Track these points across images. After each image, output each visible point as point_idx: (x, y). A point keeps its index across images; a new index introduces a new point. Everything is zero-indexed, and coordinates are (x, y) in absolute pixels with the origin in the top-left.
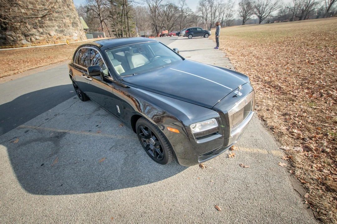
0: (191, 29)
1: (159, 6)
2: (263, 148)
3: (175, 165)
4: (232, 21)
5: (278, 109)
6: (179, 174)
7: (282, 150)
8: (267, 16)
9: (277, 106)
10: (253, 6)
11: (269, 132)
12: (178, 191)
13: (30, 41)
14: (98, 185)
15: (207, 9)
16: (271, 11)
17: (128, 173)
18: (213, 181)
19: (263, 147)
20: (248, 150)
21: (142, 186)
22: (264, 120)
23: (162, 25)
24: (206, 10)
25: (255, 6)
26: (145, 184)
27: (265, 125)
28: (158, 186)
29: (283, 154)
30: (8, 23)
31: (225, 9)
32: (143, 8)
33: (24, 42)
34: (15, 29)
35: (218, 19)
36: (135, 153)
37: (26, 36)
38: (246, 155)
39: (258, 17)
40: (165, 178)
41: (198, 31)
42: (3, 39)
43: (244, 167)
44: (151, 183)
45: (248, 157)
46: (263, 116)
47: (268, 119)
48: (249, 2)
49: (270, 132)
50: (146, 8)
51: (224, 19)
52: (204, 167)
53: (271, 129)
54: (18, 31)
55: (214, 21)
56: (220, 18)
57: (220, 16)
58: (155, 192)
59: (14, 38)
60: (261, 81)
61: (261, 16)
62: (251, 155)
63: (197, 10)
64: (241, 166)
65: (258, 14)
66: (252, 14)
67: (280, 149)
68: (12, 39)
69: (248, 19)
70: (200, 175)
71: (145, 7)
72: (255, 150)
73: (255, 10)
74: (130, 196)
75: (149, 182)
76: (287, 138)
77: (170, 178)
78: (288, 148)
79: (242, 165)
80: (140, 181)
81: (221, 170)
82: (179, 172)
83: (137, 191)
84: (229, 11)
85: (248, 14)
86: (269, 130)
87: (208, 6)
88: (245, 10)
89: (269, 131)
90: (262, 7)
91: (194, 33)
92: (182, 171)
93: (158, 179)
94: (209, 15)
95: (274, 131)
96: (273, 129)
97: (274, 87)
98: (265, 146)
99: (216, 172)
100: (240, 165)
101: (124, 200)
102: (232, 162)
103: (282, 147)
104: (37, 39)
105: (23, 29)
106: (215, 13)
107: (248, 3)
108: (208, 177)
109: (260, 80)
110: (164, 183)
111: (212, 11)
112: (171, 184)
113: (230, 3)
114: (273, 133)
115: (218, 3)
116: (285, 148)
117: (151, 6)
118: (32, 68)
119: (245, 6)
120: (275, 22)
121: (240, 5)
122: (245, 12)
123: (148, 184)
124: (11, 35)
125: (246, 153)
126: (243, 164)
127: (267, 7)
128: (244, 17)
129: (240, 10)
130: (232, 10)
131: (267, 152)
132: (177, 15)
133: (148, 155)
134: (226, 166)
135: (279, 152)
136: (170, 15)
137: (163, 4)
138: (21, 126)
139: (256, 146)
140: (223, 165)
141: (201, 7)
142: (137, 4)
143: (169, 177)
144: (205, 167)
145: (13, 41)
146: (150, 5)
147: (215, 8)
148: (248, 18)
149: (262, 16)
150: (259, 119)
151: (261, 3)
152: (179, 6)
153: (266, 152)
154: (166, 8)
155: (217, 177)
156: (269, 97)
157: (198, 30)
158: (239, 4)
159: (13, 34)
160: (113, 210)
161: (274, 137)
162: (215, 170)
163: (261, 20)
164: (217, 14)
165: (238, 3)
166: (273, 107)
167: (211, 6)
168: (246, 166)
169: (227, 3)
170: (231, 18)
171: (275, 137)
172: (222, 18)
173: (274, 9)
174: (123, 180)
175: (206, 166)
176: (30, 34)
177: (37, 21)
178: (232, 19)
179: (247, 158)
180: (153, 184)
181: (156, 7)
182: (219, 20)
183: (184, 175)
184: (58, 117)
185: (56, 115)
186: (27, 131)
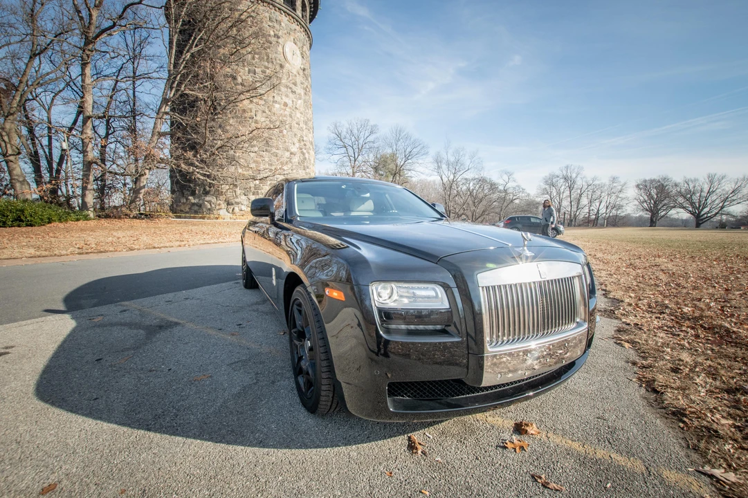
0: (518, 217)
1: (459, 180)
2: (630, 454)
3: (346, 427)
4: (623, 218)
5: (713, 374)
6: (343, 449)
7: (708, 480)
8: (717, 213)
9: (710, 366)
10: (674, 191)
11: (665, 421)
12: (316, 485)
13: (231, 212)
14: (156, 417)
15: (562, 191)
16: (725, 204)
17: (232, 413)
18: (428, 493)
19: (633, 450)
20: (575, 445)
21: (239, 448)
22: (655, 391)
23: (462, 211)
24: (559, 193)
25: (680, 192)
26: (249, 446)
27: (656, 401)
28: (274, 458)
29: (708, 491)
30: (214, 185)
31: (603, 194)
32: (430, 182)
33: (223, 212)
34: (218, 194)
35: (587, 211)
36: (273, 382)
37: (229, 204)
38: (564, 457)
39: (691, 214)
40: (305, 446)
41: (533, 223)
42: (197, 205)
43: (545, 486)
44: (264, 447)
45: (569, 463)
46: (654, 381)
47: (669, 390)
48: (663, 185)
49: (669, 421)
50: (437, 182)
51: (603, 210)
52: (419, 452)
53: (674, 413)
54: (221, 197)
55: (578, 213)
56: (592, 210)
57: (591, 206)
58: (258, 469)
59: (213, 205)
60: (671, 314)
61: (700, 213)
62: (583, 461)
63: (539, 191)
64: (536, 480)
65: (690, 209)
66: (674, 207)
67: (697, 474)
68: (209, 207)
69: (663, 216)
70: (399, 466)
71: (434, 182)
72: (601, 453)
73: (681, 200)
74: (197, 459)
75: (262, 444)
76: (732, 451)
77: (315, 450)
78: (732, 477)
79: (540, 478)
80: (243, 436)
81: (465, 474)
82: (346, 445)
83: (221, 453)
84: (613, 197)
85: (662, 207)
86: (667, 416)
87: (563, 187)
88: (652, 198)
89: (666, 418)
90: (698, 195)
91: (523, 226)
92: (355, 444)
93: (287, 443)
94: (565, 203)
95: (684, 422)
96: (685, 415)
97: (709, 328)
98: (639, 450)
99: (447, 474)
100: (533, 476)
101: (179, 462)
102: (510, 462)
103: (707, 468)
104: (241, 210)
105: (229, 194)
106: (579, 200)
107: (659, 185)
108: (419, 479)
109: (667, 311)
110: (293, 457)
111: (572, 196)
112: (309, 464)
113: (615, 184)
114: (681, 425)
115: (586, 182)
116: (718, 472)
117: (445, 180)
118: (209, 242)
119: (654, 192)
120: (742, 228)
121: (641, 189)
122: (655, 202)
123: (255, 446)
124: (210, 202)
125: (569, 452)
126: (543, 476)
127: (714, 197)
128: (654, 212)
129: (641, 198)
130: (620, 196)
131: (644, 468)
132: (495, 196)
133: (296, 392)
134: (485, 467)
135: (691, 479)
136: (481, 196)
137: (467, 177)
138: (123, 303)
139: (607, 443)
140: (478, 462)
141: (547, 187)
142: (419, 174)
143: (316, 447)
144: (424, 453)
145: (209, 209)
146: (444, 177)
147: (579, 191)
148: (662, 214)
149: (702, 213)
150: (641, 386)
151: (694, 187)
152: (500, 181)
153: (639, 467)
154: (474, 184)
155: (446, 488)
156: (687, 345)
157: (533, 220)
158: (638, 186)
159: (213, 201)
160: (139, 476)
161: (681, 435)
162: (449, 467)
163: (699, 221)
164: (584, 201)
165: (635, 184)
166: (695, 367)
167: (571, 188)
168: (552, 485)
169: (607, 183)
170: (618, 212)
171: (684, 438)
172: (596, 211)
173: (734, 200)
174: (211, 422)
175: (427, 450)
176: (236, 203)
177: (252, 185)
178: (623, 214)
179: (567, 464)
180: (267, 450)
181: (453, 181)
182: (589, 213)
183: (354, 454)
184: (187, 302)
185: (187, 299)
186: (125, 311)
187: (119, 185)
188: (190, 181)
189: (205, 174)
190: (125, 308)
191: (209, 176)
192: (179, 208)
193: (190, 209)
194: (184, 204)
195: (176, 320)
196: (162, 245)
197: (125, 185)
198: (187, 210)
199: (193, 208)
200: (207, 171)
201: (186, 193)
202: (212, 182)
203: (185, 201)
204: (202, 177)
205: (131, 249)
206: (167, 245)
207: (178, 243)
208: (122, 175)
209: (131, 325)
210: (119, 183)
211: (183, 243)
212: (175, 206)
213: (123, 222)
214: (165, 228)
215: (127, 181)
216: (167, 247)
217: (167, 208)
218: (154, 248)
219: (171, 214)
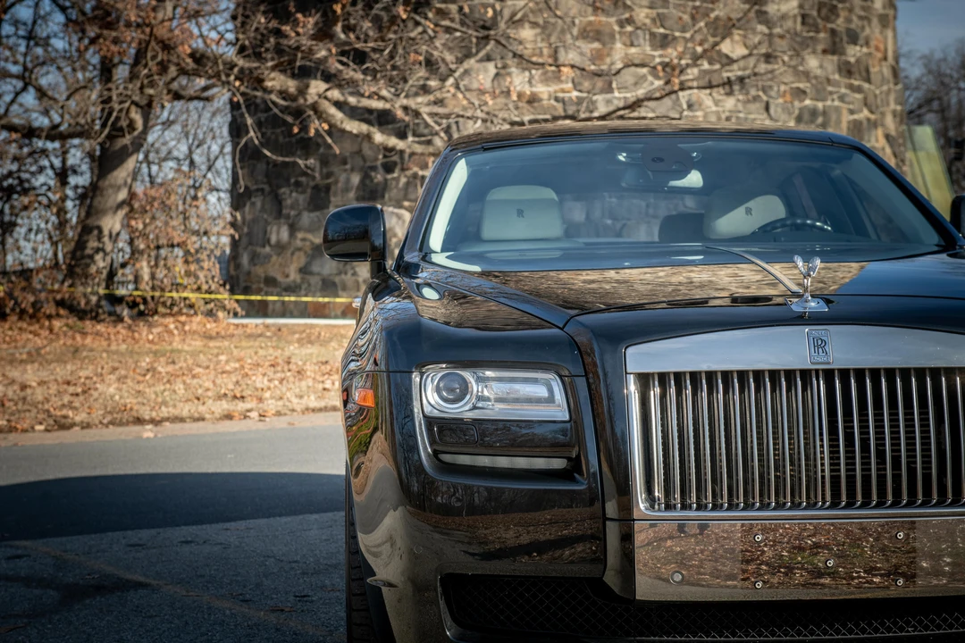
184: (186, 549)
185: (187, 542)
186: (19, 557)
187: (41, 179)
188: (307, 145)
189: (370, 111)
190: (20, 552)
191: (383, 119)
192: (259, 271)
193: (304, 271)
194: (280, 248)
195: (142, 579)
196: (165, 412)
197: (63, 175)
198: (294, 276)
199: (315, 268)
200: (378, 96)
201: (291, 197)
202: (393, 141)
203: (285, 234)
204: (354, 127)
205: (63, 424)
206: (185, 413)
207: (225, 405)
208: (53, 133)
209: (28, 581)
210: (41, 169)
211: (241, 406)
212: (245, 260)
213: (45, 333)
214: (194, 354)
215: (71, 161)
216: (182, 420)
217: (210, 270)
218: (139, 421)
219: (224, 296)
